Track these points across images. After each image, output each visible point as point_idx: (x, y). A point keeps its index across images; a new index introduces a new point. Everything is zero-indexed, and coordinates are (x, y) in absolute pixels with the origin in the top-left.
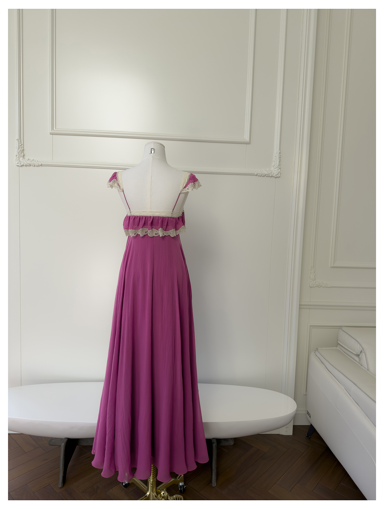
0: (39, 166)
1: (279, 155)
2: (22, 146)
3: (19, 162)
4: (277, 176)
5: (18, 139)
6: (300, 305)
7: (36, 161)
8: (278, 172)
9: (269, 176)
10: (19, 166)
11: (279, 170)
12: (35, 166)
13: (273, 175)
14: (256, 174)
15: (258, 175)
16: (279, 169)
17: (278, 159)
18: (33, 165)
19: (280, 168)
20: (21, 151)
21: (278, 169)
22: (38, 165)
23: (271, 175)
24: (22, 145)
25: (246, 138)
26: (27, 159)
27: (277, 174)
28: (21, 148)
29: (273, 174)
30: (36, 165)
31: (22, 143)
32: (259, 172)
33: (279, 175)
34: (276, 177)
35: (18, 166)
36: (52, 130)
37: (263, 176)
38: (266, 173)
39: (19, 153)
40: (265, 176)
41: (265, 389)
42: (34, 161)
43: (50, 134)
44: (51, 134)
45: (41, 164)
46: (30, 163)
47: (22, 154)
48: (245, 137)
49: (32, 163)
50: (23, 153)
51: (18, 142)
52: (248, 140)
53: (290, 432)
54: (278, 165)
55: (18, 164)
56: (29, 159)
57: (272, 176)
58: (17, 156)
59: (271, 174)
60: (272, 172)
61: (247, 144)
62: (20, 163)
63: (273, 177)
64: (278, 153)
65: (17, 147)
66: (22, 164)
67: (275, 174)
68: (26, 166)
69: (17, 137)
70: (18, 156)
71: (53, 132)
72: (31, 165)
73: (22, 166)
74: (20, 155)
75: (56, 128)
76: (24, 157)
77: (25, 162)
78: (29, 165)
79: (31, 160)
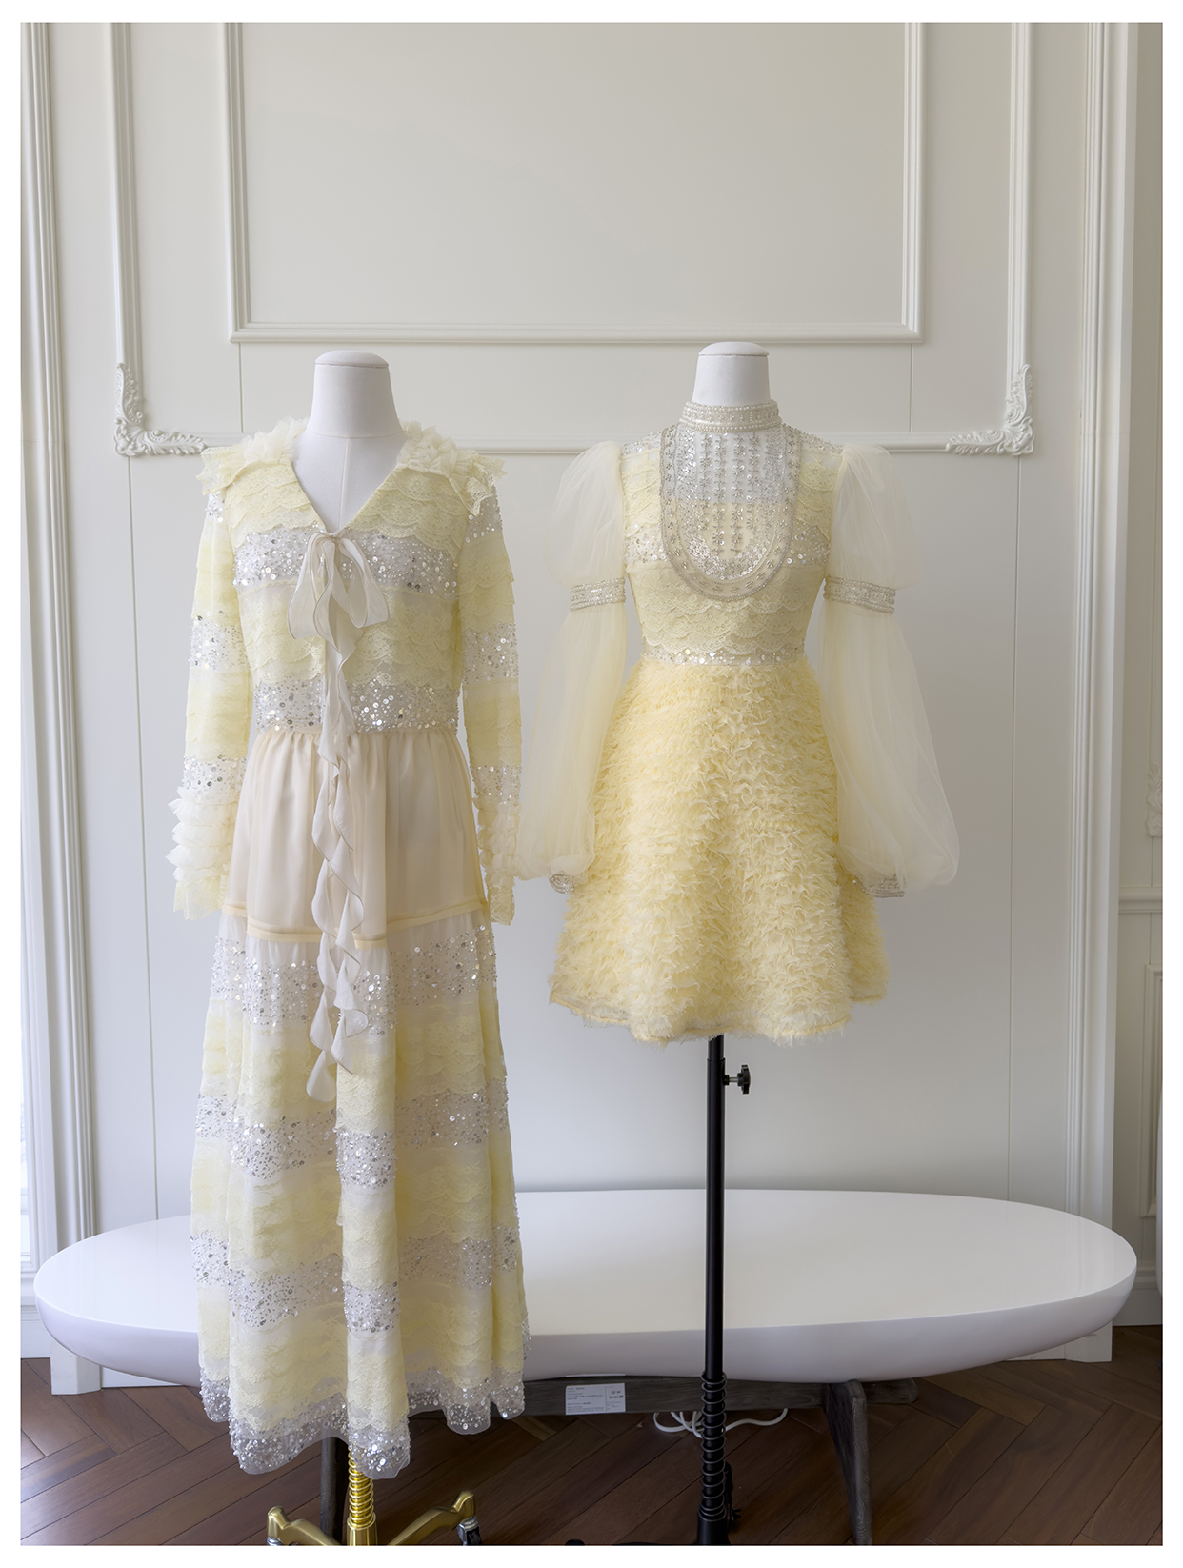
0: (197, 453)
1: (1026, 380)
2: (137, 388)
3: (129, 443)
4: (1025, 451)
5: (121, 365)
6: (1122, 902)
7: (188, 437)
8: (1025, 437)
9: (995, 454)
10: (129, 457)
11: (1030, 432)
12: (183, 454)
13: (1009, 450)
14: (948, 446)
15: (957, 450)
16: (1030, 427)
17: (1024, 392)
18: (178, 452)
19: (1030, 424)
20: (134, 404)
21: (1026, 429)
22: (193, 451)
23: (999, 450)
24: (135, 383)
25: (911, 324)
26: (157, 433)
27: (1020, 443)
28: (135, 395)
29: (1010, 445)
30: (186, 452)
31: (137, 379)
32: (958, 442)
33: (1029, 449)
34: (1019, 456)
35: (125, 455)
36: (236, 329)
37: (974, 454)
38: (982, 441)
39: (126, 412)
40: (980, 453)
41: (1008, 1200)
42: (179, 438)
43: (232, 342)
44: (238, 342)
46: (168, 444)
47: (139, 416)
48: (904, 322)
49: (173, 443)
50: (143, 411)
51: (122, 375)
52: (916, 331)
53: (1100, 1351)
54: (1023, 414)
55: (123, 452)
56: (163, 433)
57: (1005, 454)
58: (120, 422)
59: (1002, 446)
60: (1004, 436)
61: (911, 345)
62: (131, 446)
63: (1010, 453)
64: (1024, 376)
65: (121, 393)
66: (140, 449)
67: (1015, 446)
68: (152, 454)
69: (120, 359)
70: (124, 423)
71: (242, 333)
72: (169, 453)
73: (140, 455)
74: (130, 420)
75: (249, 321)
76: (145, 424)
77: (147, 441)
78: (163, 452)
79: (170, 435)
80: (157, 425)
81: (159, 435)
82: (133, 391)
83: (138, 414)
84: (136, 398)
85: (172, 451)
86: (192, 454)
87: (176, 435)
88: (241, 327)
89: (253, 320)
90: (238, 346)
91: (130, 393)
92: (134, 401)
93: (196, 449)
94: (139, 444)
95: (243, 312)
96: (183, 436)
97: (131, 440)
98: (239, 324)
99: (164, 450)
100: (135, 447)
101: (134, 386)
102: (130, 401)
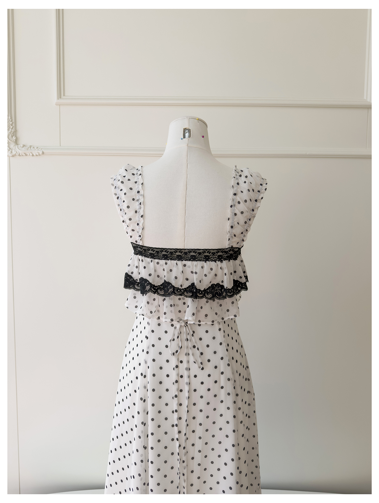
0: (39, 155)
2: (14, 125)
7: (36, 148)
10: (10, 156)
12: (33, 155)
18: (31, 154)
20: (12, 133)
22: (37, 154)
24: (13, 123)
26: (22, 146)
30: (35, 155)
31: (13, 121)
36: (58, 99)
39: (8, 137)
42: (32, 148)
43: (56, 105)
45: (43, 153)
46: (27, 151)
47: (14, 138)
49: (29, 150)
50: (16, 136)
51: (7, 120)
56: (24, 146)
65: (7, 127)
66: (14, 153)
68: (19, 155)
70: (7, 141)
71: (60, 101)
72: (26, 155)
73: (13, 156)
74: (10, 140)
75: (64, 95)
76: (16, 142)
77: (17, 150)
78: (24, 154)
79: (28, 147)
80: (22, 142)
81: (23, 147)
82: (12, 127)
83: (13, 137)
84: (12, 130)
85: (28, 154)
86: (37, 155)
87: (31, 147)
88: (60, 98)
89: (66, 95)
90: (58, 106)
91: (10, 128)
92: (11, 132)
93: (39, 153)
94: (13, 151)
95: (61, 92)
96: (33, 147)
97: (10, 149)
98: (59, 96)
99: (25, 153)
100: (11, 152)
101: (12, 125)
102: (10, 131)
